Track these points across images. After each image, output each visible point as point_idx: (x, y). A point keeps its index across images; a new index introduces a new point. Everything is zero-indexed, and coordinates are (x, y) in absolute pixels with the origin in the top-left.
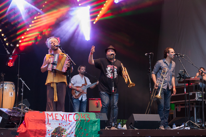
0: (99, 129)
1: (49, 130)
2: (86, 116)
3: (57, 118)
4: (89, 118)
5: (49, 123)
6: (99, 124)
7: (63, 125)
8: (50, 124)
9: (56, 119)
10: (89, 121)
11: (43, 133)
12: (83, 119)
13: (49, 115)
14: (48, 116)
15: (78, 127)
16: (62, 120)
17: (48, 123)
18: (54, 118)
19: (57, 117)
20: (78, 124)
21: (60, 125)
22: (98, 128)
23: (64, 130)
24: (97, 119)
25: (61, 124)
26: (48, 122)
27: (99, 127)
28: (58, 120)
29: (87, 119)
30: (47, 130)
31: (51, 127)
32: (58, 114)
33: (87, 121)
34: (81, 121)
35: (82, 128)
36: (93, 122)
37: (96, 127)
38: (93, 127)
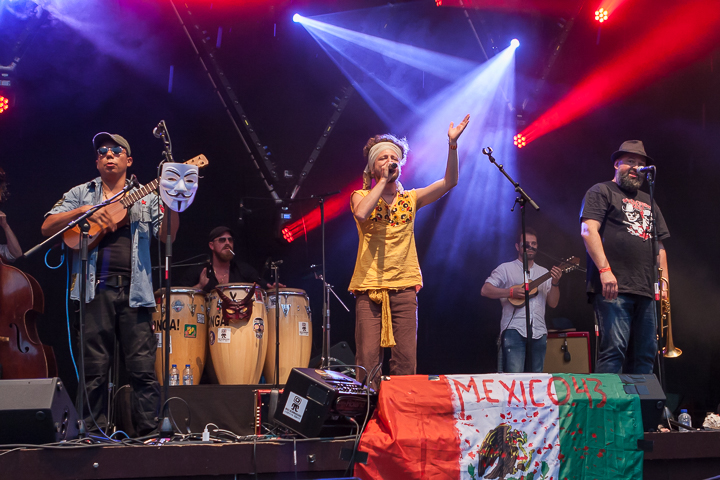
0: (640, 432)
1: (467, 441)
2: (591, 385)
3: (491, 396)
4: (601, 391)
5: (466, 413)
6: (639, 413)
7: (515, 421)
8: (469, 417)
9: (489, 399)
10: (603, 402)
11: (450, 450)
12: (581, 396)
13: (463, 386)
14: (461, 389)
15: (566, 426)
16: (509, 402)
17: (463, 415)
18: (482, 395)
19: (491, 391)
20: (567, 415)
21: (505, 421)
22: (634, 428)
23: (520, 436)
24: (630, 397)
25: (507, 416)
26: (463, 410)
27: (639, 424)
28: (497, 401)
29: (597, 396)
30: (463, 439)
31: (473, 429)
32: (492, 381)
33: (598, 406)
34: (576, 403)
35: (580, 430)
36: (618, 406)
37: (630, 426)
38: (620, 424)
